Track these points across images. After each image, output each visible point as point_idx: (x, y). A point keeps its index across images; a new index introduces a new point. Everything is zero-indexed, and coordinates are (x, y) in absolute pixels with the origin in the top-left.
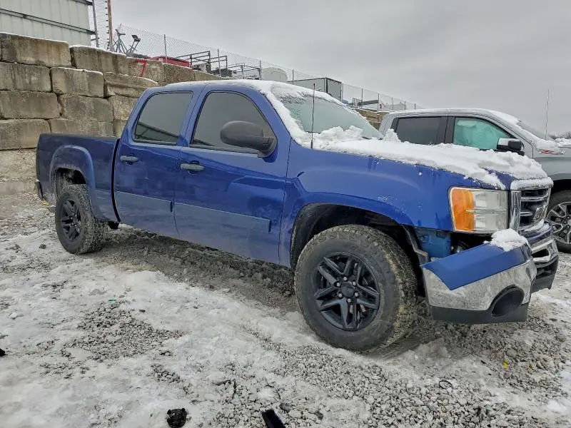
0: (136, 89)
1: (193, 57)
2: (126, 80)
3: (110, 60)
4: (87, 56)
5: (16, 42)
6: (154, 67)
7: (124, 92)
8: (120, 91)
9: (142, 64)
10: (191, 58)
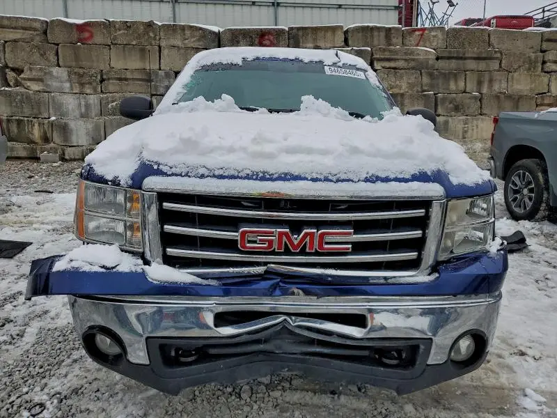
0: (406, 60)
1: (546, 9)
2: (396, 52)
3: (383, 34)
4: (360, 34)
5: (300, 33)
6: (433, 34)
7: (392, 64)
8: (387, 64)
9: (421, 32)
10: (544, 11)
